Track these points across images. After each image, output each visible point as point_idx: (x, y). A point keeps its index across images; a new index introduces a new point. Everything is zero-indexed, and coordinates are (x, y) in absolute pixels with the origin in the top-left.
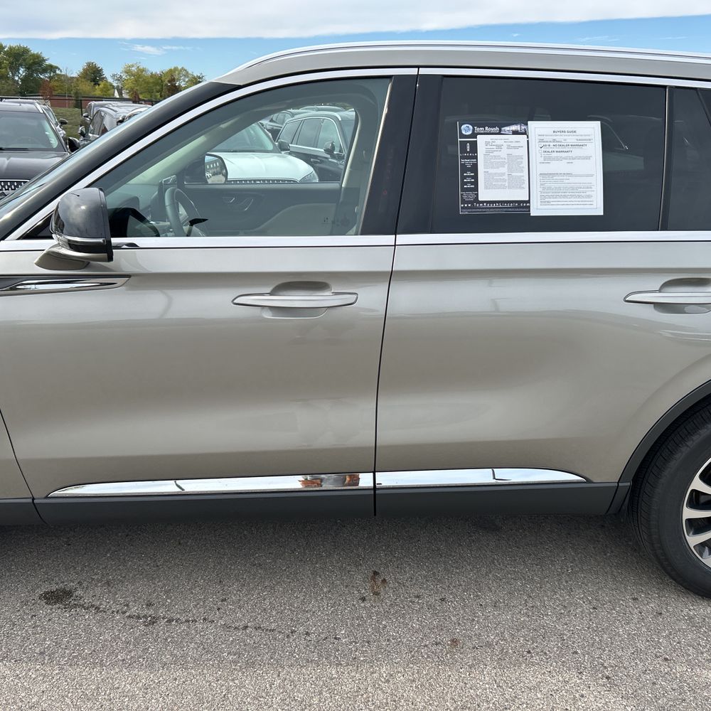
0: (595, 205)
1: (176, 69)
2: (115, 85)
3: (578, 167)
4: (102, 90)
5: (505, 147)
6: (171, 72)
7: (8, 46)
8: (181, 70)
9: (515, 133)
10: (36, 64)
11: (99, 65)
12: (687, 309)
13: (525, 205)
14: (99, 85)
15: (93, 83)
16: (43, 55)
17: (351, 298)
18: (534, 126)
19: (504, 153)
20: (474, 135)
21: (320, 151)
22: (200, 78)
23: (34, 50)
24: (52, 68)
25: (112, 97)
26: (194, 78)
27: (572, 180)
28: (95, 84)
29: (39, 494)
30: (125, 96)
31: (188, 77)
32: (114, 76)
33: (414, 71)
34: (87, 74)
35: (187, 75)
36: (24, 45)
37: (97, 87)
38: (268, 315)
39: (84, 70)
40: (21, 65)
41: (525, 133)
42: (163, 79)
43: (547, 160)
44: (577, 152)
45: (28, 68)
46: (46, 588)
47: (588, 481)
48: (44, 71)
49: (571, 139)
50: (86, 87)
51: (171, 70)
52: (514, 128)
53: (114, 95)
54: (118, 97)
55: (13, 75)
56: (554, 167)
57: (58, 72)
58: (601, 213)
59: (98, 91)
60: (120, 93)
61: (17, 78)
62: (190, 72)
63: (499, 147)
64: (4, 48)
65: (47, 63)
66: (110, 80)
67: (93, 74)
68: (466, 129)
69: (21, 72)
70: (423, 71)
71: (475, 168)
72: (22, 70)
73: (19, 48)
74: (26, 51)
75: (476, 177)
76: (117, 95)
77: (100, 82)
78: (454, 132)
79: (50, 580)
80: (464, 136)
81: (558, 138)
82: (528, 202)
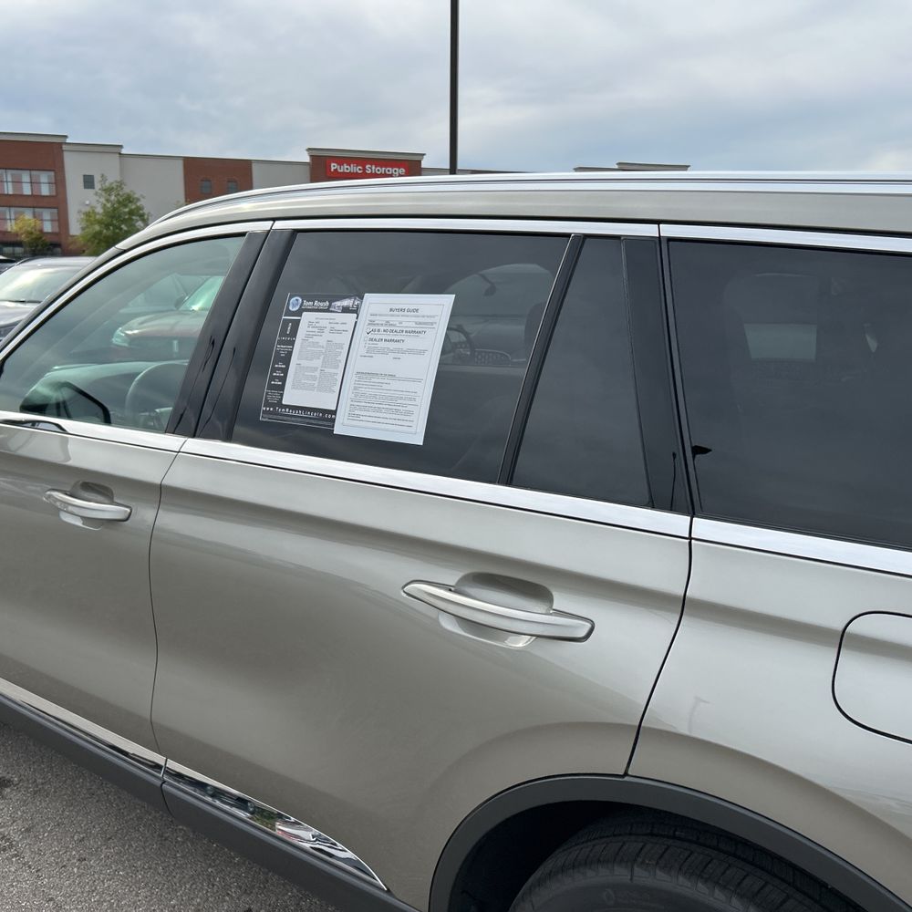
0: (415, 428)
3: (406, 366)
5: (327, 331)
9: (346, 310)
13: (329, 417)
17: (125, 515)
19: (324, 338)
20: (299, 313)
27: (395, 385)
41: (356, 311)
43: (371, 352)
44: (410, 342)
49: (409, 322)
52: (346, 303)
56: (379, 363)
58: (418, 440)
63: (322, 329)
68: (294, 303)
70: (280, 225)
71: (288, 359)
75: (285, 371)
78: (281, 305)
80: (290, 313)
81: (393, 320)
82: (334, 412)
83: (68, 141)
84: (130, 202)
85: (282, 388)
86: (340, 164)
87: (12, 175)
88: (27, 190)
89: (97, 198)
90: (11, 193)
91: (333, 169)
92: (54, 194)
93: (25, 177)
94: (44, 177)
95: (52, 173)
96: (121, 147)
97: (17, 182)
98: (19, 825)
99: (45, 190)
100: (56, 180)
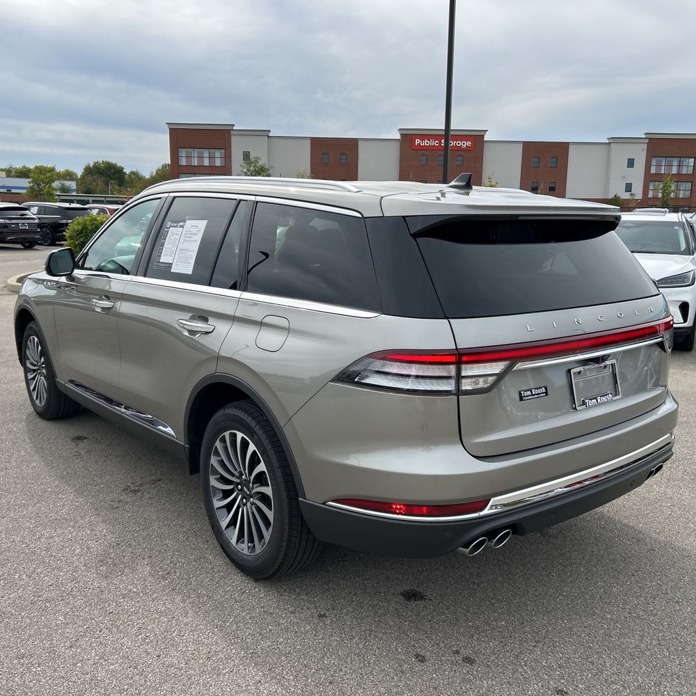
0: (190, 268)
13: (170, 266)
17: (112, 306)
18: (187, 223)
19: (174, 237)
27: (187, 253)
41: (183, 227)
43: (184, 242)
44: (194, 238)
49: (195, 230)
58: (191, 273)
63: (173, 234)
68: (169, 224)
80: (167, 228)
81: (191, 230)
82: (172, 264)
83: (235, 128)
84: (263, 171)
85: (160, 256)
86: (423, 140)
87: (198, 152)
88: (206, 163)
89: (241, 168)
90: (196, 164)
91: (417, 143)
92: (224, 165)
93: (206, 153)
94: (218, 154)
95: (223, 151)
96: (269, 131)
97: (201, 157)
98: (86, 450)
99: (218, 163)
100: (225, 155)
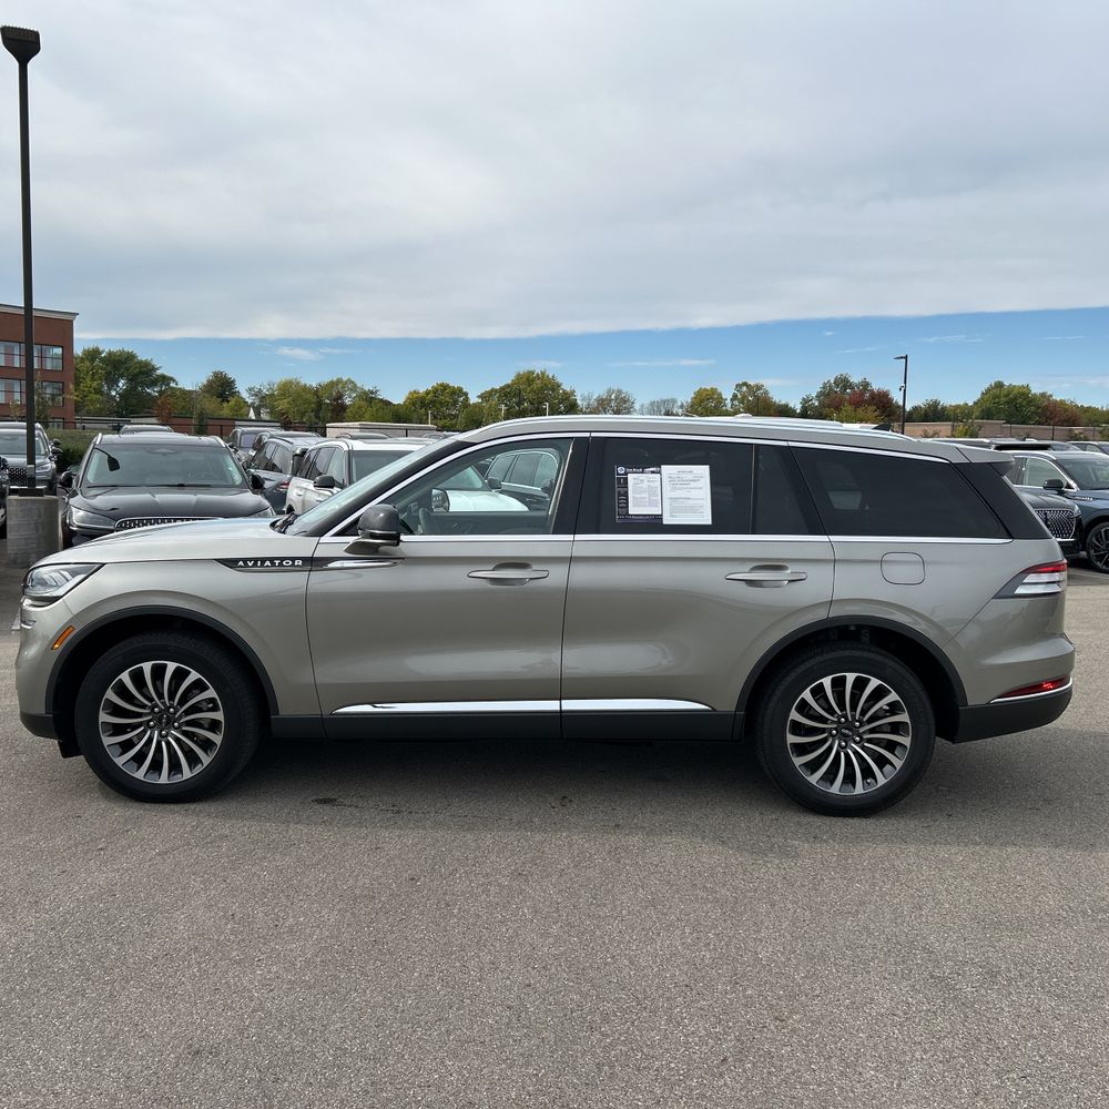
0: (706, 518)
1: (339, 381)
2: (250, 401)
3: (694, 494)
4: (232, 409)
5: (645, 482)
6: (332, 384)
7: (107, 350)
8: (346, 382)
9: (653, 472)
10: (141, 373)
11: (231, 375)
12: (764, 583)
13: (659, 517)
14: (228, 401)
15: (220, 400)
16: (154, 363)
17: (545, 574)
18: (665, 469)
19: (645, 485)
20: (626, 474)
21: (537, 490)
22: (372, 393)
23: (142, 356)
24: (165, 380)
25: (245, 418)
26: (365, 393)
27: (690, 502)
28: (223, 401)
29: (326, 713)
30: (264, 416)
31: (355, 392)
32: (250, 389)
33: (587, 435)
34: (212, 386)
35: (354, 388)
36: (128, 349)
37: (225, 404)
38: (489, 585)
39: (208, 381)
40: (122, 376)
41: (659, 472)
42: (320, 393)
43: (674, 489)
44: (693, 485)
45: (132, 380)
46: (314, 798)
47: (714, 710)
48: (153, 383)
49: (690, 477)
50: (210, 405)
51: (332, 382)
52: (652, 469)
53: (248, 415)
54: (253, 418)
55: (109, 389)
56: (678, 494)
57: (172, 385)
58: (710, 523)
59: (226, 410)
60: (258, 413)
61: (114, 393)
62: (359, 385)
63: (642, 481)
64: (101, 353)
65: (159, 372)
66: (245, 395)
67: (222, 387)
68: (621, 470)
69: (120, 385)
70: (593, 434)
71: (626, 494)
72: (122, 383)
73: (122, 353)
74: (130, 357)
75: (627, 500)
76: (252, 415)
77: (230, 398)
78: (613, 472)
79: (317, 794)
80: (620, 474)
81: (681, 476)
82: (661, 515)
85: (627, 507)
